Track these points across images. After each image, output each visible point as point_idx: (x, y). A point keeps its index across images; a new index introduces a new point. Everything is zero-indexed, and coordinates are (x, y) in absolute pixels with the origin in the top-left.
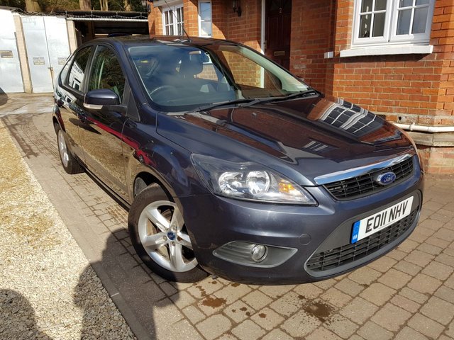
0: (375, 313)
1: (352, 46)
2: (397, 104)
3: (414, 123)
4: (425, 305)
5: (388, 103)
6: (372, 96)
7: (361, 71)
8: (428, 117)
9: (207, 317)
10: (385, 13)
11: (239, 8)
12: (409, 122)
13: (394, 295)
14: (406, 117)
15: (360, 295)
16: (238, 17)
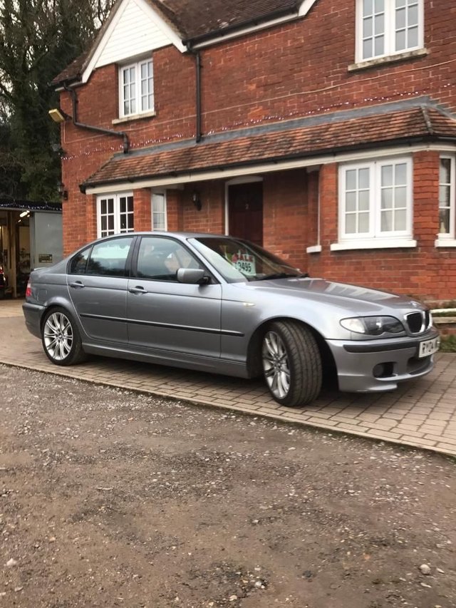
1: (339, 240)
7: (352, 263)
11: (200, 202)
16: (197, 211)
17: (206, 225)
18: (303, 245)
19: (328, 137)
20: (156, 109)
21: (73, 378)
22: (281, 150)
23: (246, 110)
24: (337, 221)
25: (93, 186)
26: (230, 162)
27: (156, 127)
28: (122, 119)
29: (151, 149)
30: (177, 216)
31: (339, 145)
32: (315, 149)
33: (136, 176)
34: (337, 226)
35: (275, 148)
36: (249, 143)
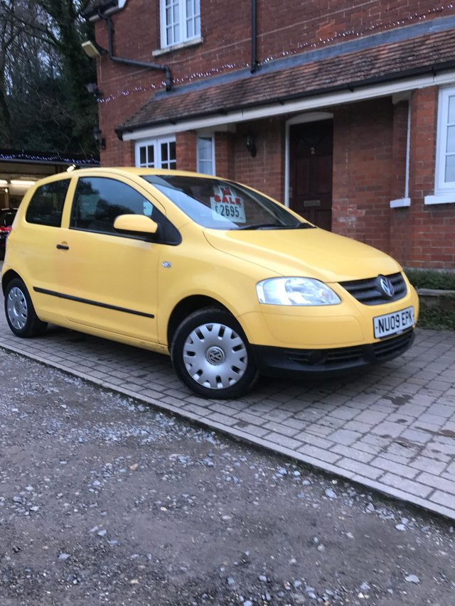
1: (436, 191)
11: (254, 147)
16: (251, 158)
17: (262, 175)
18: (385, 197)
19: (425, 51)
20: (204, 35)
21: (77, 377)
22: (359, 74)
23: (314, 26)
24: (433, 165)
25: (131, 130)
26: (293, 93)
27: (203, 56)
28: (163, 49)
29: (198, 85)
30: (227, 164)
31: (442, 61)
32: (408, 68)
33: (179, 116)
34: (433, 171)
35: (352, 71)
36: (316, 68)
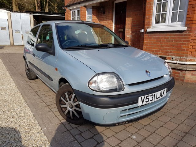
0: (162, 140)
1: (152, 27)
2: (171, 52)
3: (178, 61)
4: (184, 137)
5: (167, 52)
6: (160, 49)
7: (156, 38)
8: (185, 58)
9: (86, 140)
10: (166, 13)
11: (104, 11)
12: (176, 60)
13: (170, 133)
14: (175, 58)
15: (155, 132)
16: (103, 15)
18: (139, 29)
24: (151, 17)
33: (81, 1)
34: (151, 20)
